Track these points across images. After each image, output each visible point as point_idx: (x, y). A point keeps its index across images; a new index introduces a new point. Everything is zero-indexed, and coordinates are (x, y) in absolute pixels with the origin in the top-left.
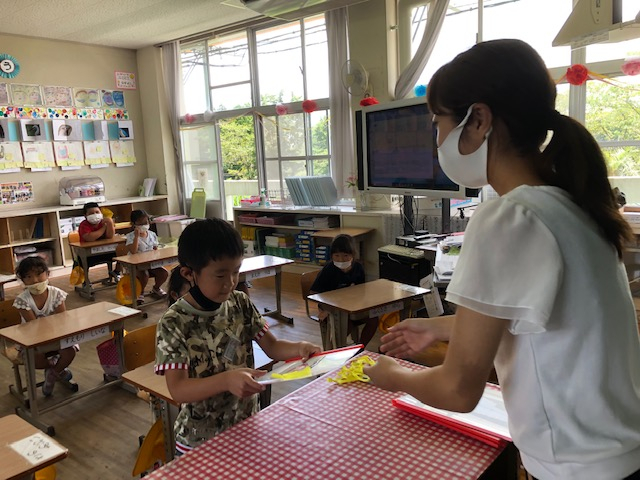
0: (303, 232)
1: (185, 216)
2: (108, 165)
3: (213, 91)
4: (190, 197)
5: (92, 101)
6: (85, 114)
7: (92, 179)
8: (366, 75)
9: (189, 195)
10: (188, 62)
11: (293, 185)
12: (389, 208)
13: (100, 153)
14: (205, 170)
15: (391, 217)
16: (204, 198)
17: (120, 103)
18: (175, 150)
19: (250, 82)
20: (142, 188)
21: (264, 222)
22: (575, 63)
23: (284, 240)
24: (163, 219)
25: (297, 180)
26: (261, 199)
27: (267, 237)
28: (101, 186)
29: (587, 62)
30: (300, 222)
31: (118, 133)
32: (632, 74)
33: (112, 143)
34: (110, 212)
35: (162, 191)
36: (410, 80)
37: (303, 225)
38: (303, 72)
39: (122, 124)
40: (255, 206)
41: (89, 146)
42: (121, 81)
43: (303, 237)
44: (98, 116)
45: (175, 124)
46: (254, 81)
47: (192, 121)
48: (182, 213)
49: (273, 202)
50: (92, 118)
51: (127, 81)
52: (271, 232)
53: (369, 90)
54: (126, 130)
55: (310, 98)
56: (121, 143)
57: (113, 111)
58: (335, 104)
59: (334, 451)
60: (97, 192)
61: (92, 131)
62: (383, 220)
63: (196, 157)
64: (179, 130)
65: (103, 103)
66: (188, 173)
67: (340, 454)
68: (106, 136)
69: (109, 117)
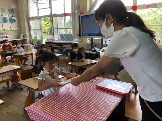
0: (64, 48)
1: (32, 44)
2: (9, 30)
3: (39, 10)
4: (33, 39)
5: (4, 11)
6: (3, 15)
7: (5, 33)
8: (81, 7)
9: (33, 38)
10: (32, 2)
11: (61, 35)
12: (87, 42)
13: (7, 26)
14: (37, 32)
15: (88, 44)
16: (37, 39)
17: (13, 13)
18: (29, 26)
19: (49, 8)
20: (20, 36)
21: (53, 46)
22: (134, 5)
23: (59, 50)
24: (26, 45)
25: (62, 34)
26: (53, 39)
27: (54, 50)
28: (8, 35)
29: (137, 5)
30: (63, 45)
31: (12, 21)
32: (148, 8)
33: (11, 24)
34: (11, 42)
35: (25, 37)
36: (92, 8)
37: (64, 46)
38: (64, 6)
39: (14, 18)
40: (51, 41)
41: (4, 24)
42: (13, 6)
43: (64, 49)
44: (6, 16)
45: (29, 19)
46: (51, 8)
47: (33, 18)
48: (31, 43)
49: (56, 40)
50: (5, 16)
51: (14, 6)
52: (55, 48)
53: (82, 11)
54: (15, 20)
55: (66, 12)
56: (13, 23)
57: (11, 15)
58: (73, 14)
59: (81, 98)
60: (7, 37)
61: (5, 20)
62: (85, 45)
63: (35, 28)
64: (30, 21)
65: (8, 12)
66: (32, 32)
67: (82, 98)
68: (9, 22)
69: (9, 16)
